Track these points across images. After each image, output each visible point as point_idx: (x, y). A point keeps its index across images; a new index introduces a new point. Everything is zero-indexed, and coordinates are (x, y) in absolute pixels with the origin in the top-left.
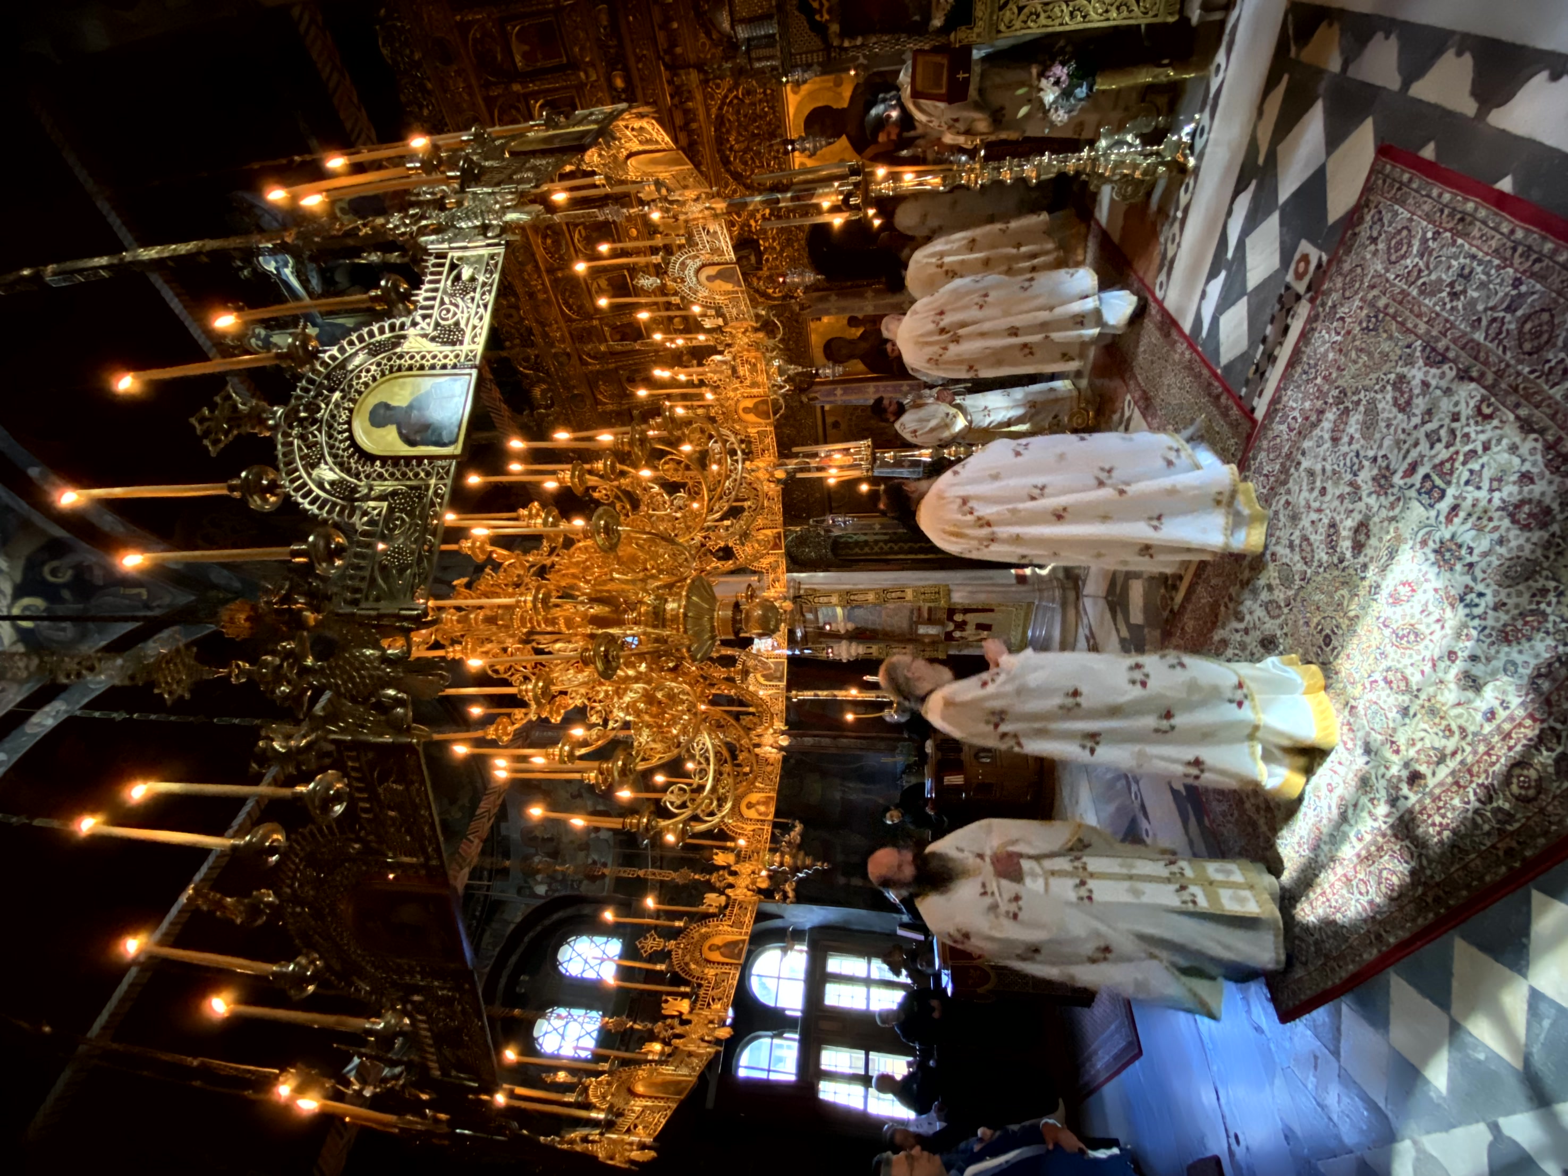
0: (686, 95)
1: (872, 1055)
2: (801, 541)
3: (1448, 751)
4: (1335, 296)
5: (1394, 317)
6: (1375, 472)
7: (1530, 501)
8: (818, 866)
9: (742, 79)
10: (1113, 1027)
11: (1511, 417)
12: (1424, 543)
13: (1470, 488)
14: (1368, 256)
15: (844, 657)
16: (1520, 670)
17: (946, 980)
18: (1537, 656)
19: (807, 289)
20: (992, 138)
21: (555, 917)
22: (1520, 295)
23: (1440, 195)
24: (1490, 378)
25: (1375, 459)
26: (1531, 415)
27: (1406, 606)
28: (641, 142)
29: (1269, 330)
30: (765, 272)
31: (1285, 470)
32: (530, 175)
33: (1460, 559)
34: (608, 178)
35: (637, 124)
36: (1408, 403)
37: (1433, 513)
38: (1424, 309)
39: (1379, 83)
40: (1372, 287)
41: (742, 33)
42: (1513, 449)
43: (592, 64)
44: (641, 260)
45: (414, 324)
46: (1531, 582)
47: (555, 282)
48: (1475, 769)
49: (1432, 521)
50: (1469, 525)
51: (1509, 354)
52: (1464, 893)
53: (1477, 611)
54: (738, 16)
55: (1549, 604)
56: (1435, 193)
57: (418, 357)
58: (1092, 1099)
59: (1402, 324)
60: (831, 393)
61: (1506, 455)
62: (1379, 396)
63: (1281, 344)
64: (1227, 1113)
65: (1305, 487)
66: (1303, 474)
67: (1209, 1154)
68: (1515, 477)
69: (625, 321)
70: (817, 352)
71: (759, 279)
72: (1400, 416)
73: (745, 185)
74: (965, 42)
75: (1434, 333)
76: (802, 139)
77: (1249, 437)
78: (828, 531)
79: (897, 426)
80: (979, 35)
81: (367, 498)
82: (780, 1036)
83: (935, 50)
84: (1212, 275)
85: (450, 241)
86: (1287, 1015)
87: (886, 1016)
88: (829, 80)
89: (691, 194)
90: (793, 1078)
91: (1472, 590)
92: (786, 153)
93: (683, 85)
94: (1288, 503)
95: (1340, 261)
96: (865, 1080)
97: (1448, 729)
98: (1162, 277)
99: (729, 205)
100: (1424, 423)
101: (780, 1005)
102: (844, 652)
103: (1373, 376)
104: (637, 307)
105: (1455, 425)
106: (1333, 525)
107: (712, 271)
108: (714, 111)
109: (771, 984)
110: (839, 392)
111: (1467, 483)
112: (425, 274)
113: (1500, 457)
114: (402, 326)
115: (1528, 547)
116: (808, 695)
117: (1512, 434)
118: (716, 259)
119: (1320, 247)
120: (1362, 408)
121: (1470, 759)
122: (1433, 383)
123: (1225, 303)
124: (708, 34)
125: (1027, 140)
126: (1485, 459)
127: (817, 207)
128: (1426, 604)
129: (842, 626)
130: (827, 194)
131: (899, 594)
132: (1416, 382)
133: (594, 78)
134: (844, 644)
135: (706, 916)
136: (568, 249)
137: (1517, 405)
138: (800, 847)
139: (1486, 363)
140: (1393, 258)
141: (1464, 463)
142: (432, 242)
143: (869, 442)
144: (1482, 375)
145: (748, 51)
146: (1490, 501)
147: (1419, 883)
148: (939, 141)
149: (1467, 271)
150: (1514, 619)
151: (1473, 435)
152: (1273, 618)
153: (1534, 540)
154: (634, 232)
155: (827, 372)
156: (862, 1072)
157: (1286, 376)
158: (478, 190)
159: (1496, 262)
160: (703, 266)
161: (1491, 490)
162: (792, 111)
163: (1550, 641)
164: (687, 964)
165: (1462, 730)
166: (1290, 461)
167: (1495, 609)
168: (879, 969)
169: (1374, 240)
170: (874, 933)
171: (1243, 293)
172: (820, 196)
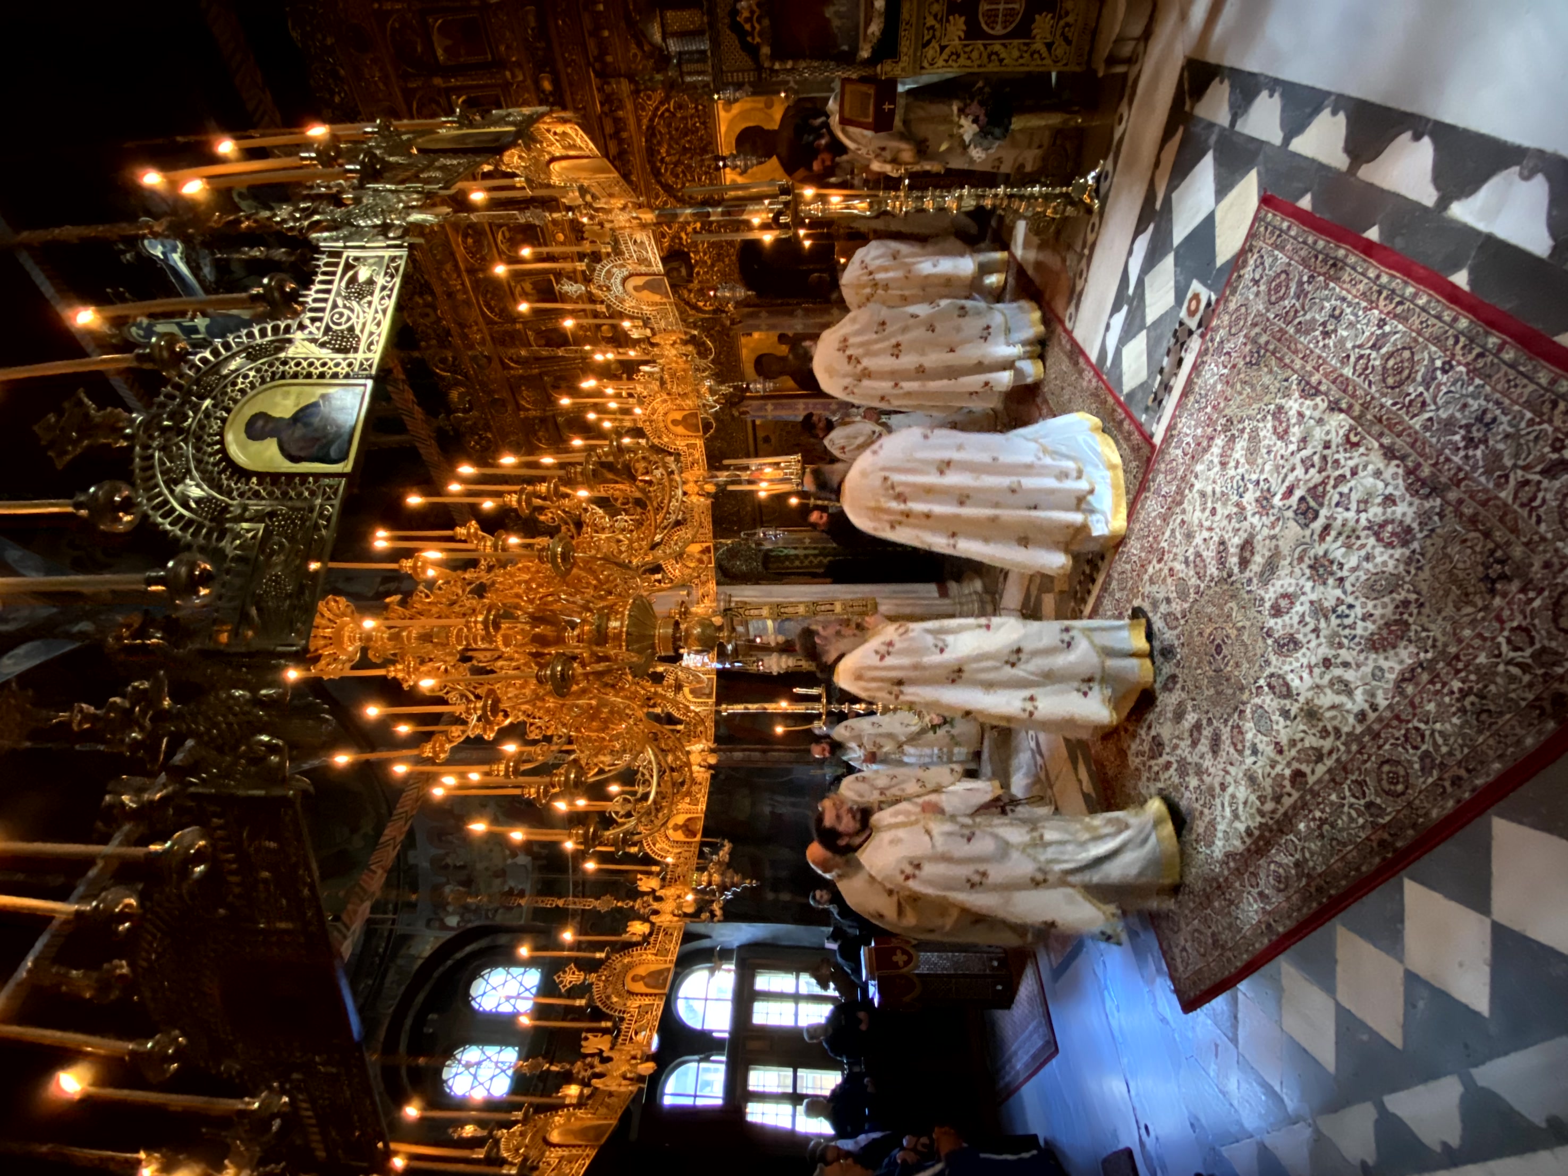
0: (616, 103)
1: (801, 1072)
2: (732, 553)
3: (1325, 751)
4: (1222, 332)
5: (1273, 353)
6: (1258, 494)
7: (1392, 521)
8: (747, 883)
9: (674, 93)
10: (1031, 1027)
11: (1376, 445)
12: (1301, 559)
13: (1340, 510)
14: (1251, 297)
15: (775, 670)
16: (1387, 675)
17: (873, 991)
18: (1401, 662)
19: (738, 304)
20: (917, 168)
21: (468, 949)
22: (1384, 335)
23: (1315, 242)
24: (1357, 409)
25: (1258, 483)
26: (1393, 444)
27: (1286, 618)
28: (564, 147)
29: (1166, 361)
30: (695, 285)
31: (1180, 492)
32: (438, 174)
33: (1332, 573)
34: (528, 181)
35: (560, 129)
36: (1286, 432)
37: (1308, 532)
38: (1300, 346)
39: (1264, 138)
40: (1255, 325)
41: (673, 46)
42: (1378, 474)
43: (519, 64)
44: (567, 266)
45: (301, 327)
46: (1394, 595)
47: (477, 284)
48: (1349, 766)
49: (1308, 540)
50: (1339, 543)
51: (1374, 388)
52: (1343, 883)
53: (1347, 621)
54: (669, 29)
55: (1411, 615)
56: (1310, 240)
57: (305, 364)
58: (1011, 1100)
59: (1281, 359)
60: (762, 408)
61: (1371, 480)
62: (1261, 425)
63: (1176, 375)
64: (1137, 1105)
65: (1198, 508)
66: (1197, 496)
67: (1121, 1146)
68: (1379, 500)
69: (550, 326)
70: (749, 368)
71: (690, 291)
72: (1279, 443)
73: (675, 197)
74: (890, 75)
75: (1309, 368)
76: (734, 157)
77: (1149, 460)
78: (759, 544)
79: (826, 442)
80: (903, 69)
81: (241, 519)
82: (706, 1060)
83: (862, 80)
84: (1116, 309)
85: (346, 239)
86: (1189, 1005)
87: (814, 1031)
88: (760, 102)
89: (618, 203)
90: (719, 1102)
91: (1342, 603)
92: (718, 169)
93: (613, 93)
94: (1183, 522)
95: (1227, 301)
96: (795, 1098)
97: (1324, 729)
98: (1072, 309)
99: (658, 216)
100: (1299, 450)
101: (706, 1027)
102: (775, 664)
103: (1255, 406)
104: (562, 314)
105: (1326, 452)
106: (1222, 543)
107: (640, 281)
108: (645, 122)
109: (698, 1006)
110: (770, 407)
111: (1337, 505)
112: (316, 274)
113: (1366, 480)
114: (288, 329)
115: (1391, 563)
116: (739, 708)
117: (1377, 461)
118: (643, 269)
119: (1209, 287)
120: (1246, 436)
121: (1344, 758)
122: (1308, 413)
123: (1127, 335)
124: (640, 45)
125: (949, 171)
126: (1352, 483)
127: (747, 223)
128: (1303, 615)
129: (772, 638)
130: (758, 211)
131: (829, 607)
132: (1293, 413)
133: (520, 78)
134: (775, 656)
135: (628, 946)
136: (490, 249)
137: (1381, 435)
138: (729, 865)
139: (1353, 396)
140: (1273, 299)
141: (1335, 487)
142: (325, 240)
143: (798, 457)
144: (1350, 406)
145: (679, 64)
146: (1357, 521)
147: (1303, 875)
148: (866, 168)
149: (1337, 312)
150: (1380, 628)
151: (1342, 462)
152: (1171, 628)
153: (1397, 556)
154: (561, 237)
155: (758, 386)
156: (790, 1090)
157: (1180, 405)
158: (380, 186)
159: (1364, 304)
160: (631, 275)
161: (1359, 511)
162: (723, 129)
163: (1412, 649)
164: (608, 997)
165: (1337, 730)
166: (1185, 483)
167: (1363, 619)
168: (807, 983)
169: (1256, 282)
170: (804, 948)
171: (1142, 327)
172: (751, 212)
